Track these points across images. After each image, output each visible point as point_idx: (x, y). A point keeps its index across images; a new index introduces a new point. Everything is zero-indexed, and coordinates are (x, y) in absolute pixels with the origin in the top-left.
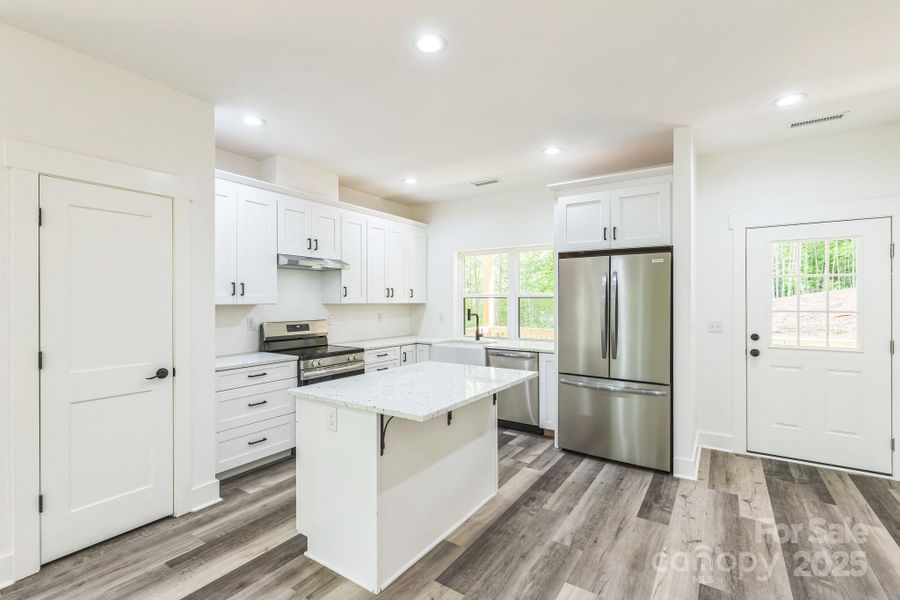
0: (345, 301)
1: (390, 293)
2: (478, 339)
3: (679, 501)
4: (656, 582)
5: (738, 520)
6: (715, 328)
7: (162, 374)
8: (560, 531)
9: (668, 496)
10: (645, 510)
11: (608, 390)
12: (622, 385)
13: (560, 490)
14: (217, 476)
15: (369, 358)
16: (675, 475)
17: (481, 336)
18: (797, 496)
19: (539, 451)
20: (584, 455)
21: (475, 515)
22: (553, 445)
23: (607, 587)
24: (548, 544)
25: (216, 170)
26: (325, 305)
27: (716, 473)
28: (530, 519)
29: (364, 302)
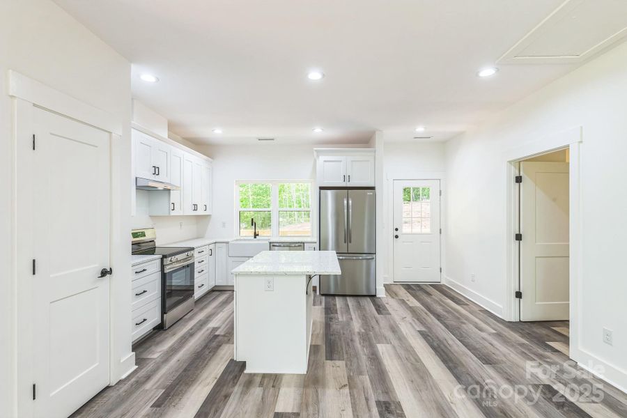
0: (173, 213)
1: (195, 207)
2: (255, 237)
3: (387, 306)
7: (104, 273)
8: (356, 327)
9: (381, 305)
10: (379, 312)
13: (339, 312)
15: (196, 254)
16: (377, 297)
17: (258, 235)
20: (335, 296)
21: (313, 331)
22: (316, 294)
23: (391, 341)
24: (356, 333)
26: (152, 217)
28: (338, 326)
29: (182, 214)
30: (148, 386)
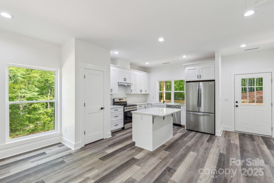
0: (132, 93)
1: (141, 91)
2: (163, 103)
3: (216, 140)
4: (211, 152)
5: (230, 143)
6: (226, 100)
7: (102, 108)
8: (188, 144)
9: (214, 139)
10: (208, 141)
11: (199, 115)
12: (202, 113)
13: (187, 137)
14: (111, 131)
15: (138, 107)
16: (216, 135)
18: (246, 140)
19: (181, 130)
20: (192, 131)
21: (169, 141)
22: (184, 129)
23: (200, 152)
24: (186, 146)
25: (111, 64)
26: (126, 94)
27: (226, 135)
28: (181, 142)
29: (135, 93)
30: (111, 141)
